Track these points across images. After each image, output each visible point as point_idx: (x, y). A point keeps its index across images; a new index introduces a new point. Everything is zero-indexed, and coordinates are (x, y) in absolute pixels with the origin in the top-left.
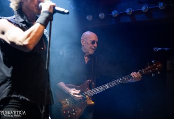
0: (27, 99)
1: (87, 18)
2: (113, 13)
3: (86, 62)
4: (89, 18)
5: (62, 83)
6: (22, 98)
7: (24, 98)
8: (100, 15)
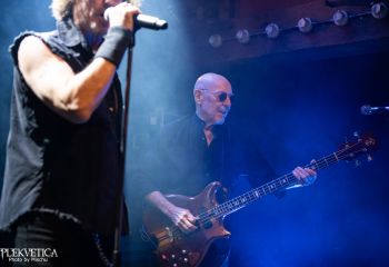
0: (76, 220)
1: (211, 41)
2: (269, 30)
3: (209, 142)
4: (215, 41)
5: (156, 192)
6: (65, 217)
7: (69, 217)
8: (240, 35)
